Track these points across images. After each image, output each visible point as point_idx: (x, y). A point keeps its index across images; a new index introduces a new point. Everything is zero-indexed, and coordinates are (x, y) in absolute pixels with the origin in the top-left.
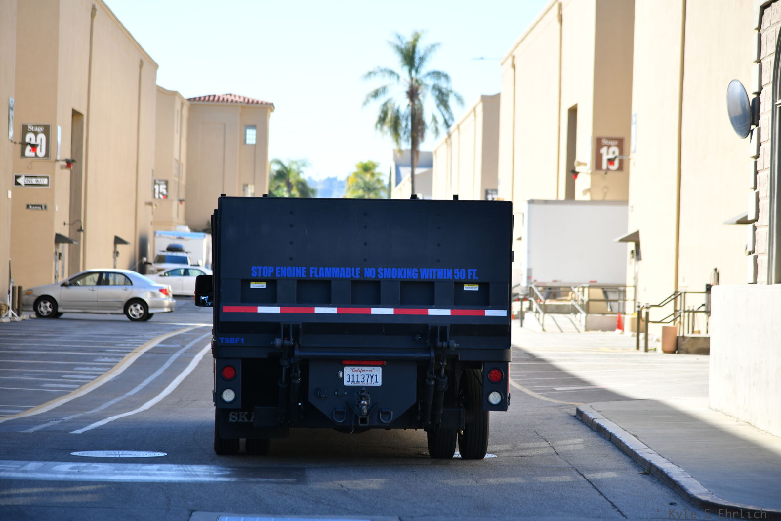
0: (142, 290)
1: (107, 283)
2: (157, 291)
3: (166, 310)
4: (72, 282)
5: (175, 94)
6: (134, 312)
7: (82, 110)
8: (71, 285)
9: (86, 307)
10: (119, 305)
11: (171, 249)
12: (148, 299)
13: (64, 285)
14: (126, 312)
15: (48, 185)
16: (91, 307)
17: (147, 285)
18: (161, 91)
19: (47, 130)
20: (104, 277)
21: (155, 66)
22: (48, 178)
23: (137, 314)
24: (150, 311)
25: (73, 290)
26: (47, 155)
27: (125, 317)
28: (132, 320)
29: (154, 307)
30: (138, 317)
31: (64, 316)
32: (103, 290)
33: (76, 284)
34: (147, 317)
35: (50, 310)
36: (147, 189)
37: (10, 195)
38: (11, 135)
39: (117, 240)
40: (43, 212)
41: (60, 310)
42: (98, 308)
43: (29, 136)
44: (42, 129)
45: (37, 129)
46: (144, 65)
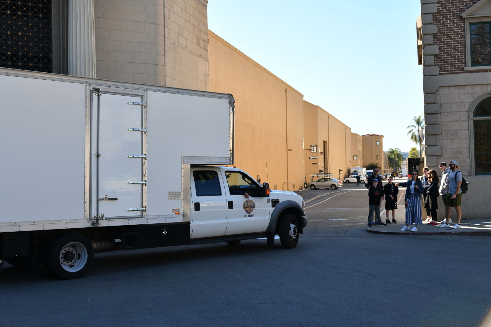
1: (327, 181)
3: (341, 186)
4: (319, 181)
5: (356, 135)
7: (326, 140)
10: (329, 186)
11: (354, 172)
12: (336, 184)
13: (317, 182)
14: (331, 187)
15: (317, 159)
16: (323, 187)
17: (336, 181)
18: (352, 134)
19: (316, 146)
20: (326, 179)
21: (350, 129)
22: (317, 157)
23: (334, 188)
25: (319, 183)
26: (316, 152)
27: (331, 188)
29: (338, 186)
32: (326, 183)
34: (336, 188)
35: (314, 188)
36: (349, 158)
37: (304, 161)
38: (303, 148)
39: (340, 170)
40: (316, 165)
41: (316, 188)
42: (325, 187)
43: (312, 147)
44: (315, 146)
45: (314, 146)
46: (347, 129)
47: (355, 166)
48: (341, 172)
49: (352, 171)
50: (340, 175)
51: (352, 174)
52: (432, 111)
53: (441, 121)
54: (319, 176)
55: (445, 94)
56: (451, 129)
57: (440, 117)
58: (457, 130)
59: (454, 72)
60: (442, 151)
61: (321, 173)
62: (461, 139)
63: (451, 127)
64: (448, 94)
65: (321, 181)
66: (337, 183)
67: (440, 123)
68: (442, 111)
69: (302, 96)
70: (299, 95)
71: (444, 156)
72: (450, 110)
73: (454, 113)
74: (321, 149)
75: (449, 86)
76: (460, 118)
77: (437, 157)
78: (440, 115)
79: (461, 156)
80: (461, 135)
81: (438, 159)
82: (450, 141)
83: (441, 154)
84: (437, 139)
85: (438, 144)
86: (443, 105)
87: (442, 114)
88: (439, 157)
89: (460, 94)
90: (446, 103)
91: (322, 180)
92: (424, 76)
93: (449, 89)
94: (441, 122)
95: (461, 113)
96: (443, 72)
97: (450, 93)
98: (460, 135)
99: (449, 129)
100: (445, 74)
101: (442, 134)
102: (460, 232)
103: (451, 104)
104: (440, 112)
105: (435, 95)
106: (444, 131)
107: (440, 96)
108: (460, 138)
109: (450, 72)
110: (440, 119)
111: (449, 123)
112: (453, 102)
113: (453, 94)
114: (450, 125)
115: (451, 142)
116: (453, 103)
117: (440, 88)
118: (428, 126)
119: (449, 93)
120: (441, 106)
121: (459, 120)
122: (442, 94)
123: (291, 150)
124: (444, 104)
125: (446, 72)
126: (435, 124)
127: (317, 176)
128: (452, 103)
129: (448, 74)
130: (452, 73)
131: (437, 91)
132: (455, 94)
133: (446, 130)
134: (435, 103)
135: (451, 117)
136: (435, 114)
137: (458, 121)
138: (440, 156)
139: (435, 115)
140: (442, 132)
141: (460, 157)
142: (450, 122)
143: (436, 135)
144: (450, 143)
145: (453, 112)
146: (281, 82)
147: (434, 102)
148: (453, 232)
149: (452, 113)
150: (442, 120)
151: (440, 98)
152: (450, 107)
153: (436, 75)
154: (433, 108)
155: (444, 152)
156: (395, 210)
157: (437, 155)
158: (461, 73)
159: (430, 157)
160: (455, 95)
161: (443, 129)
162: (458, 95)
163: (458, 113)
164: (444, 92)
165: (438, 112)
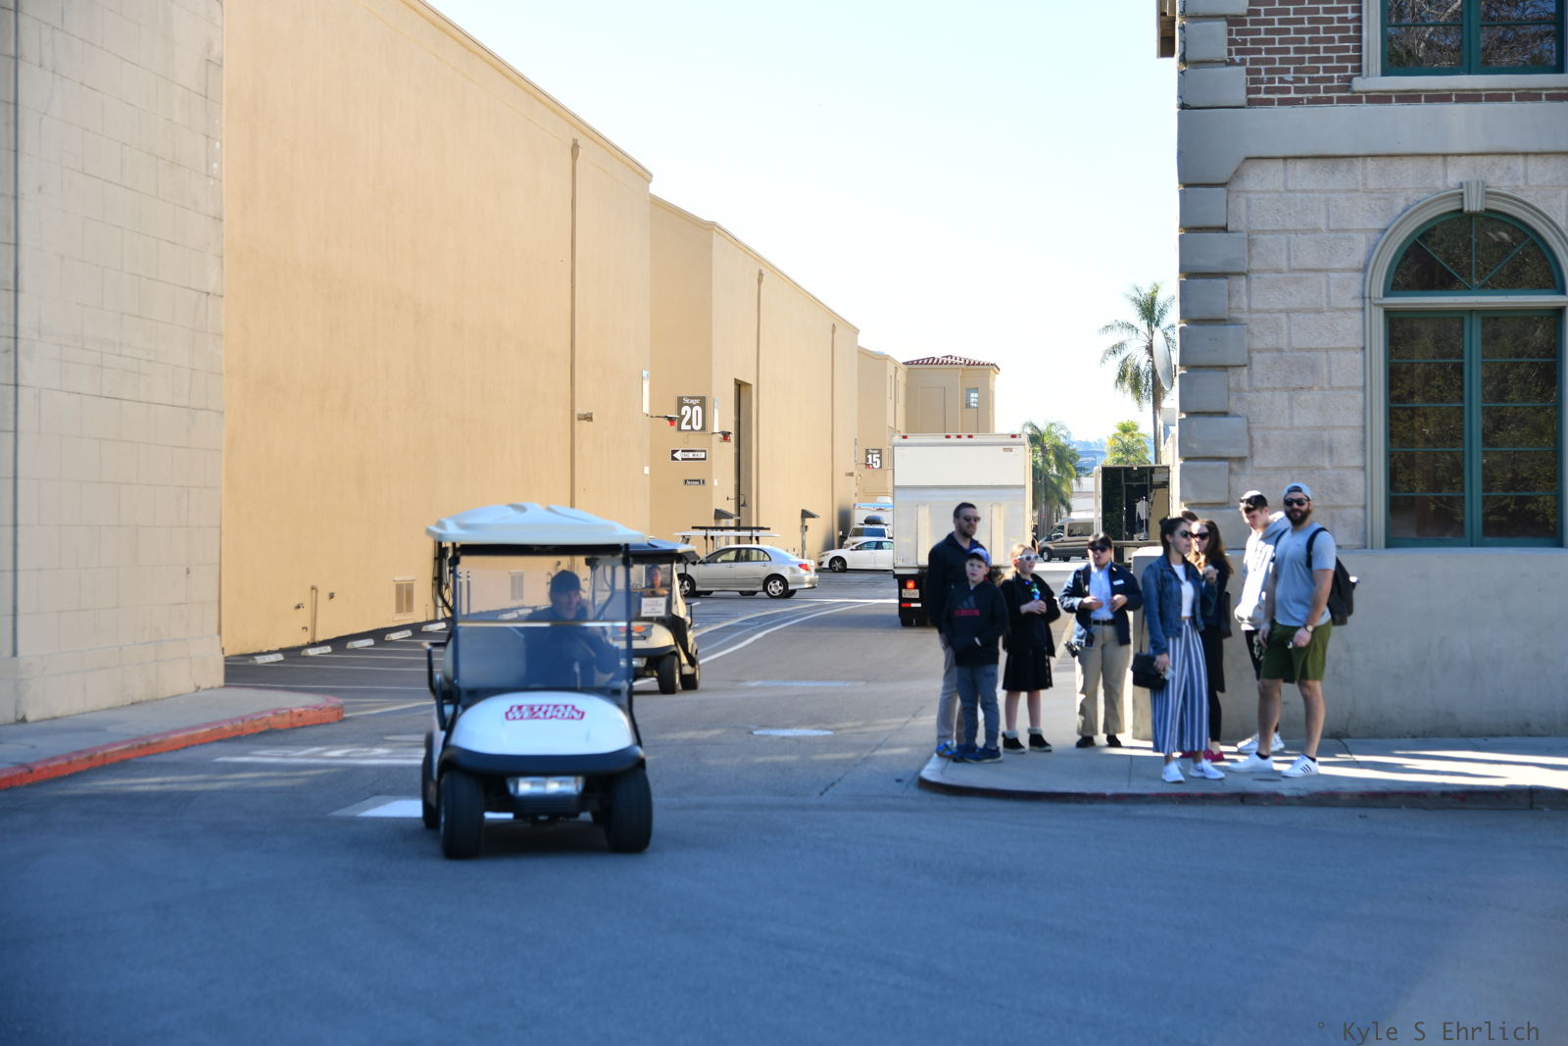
0: (781, 565)
1: (747, 559)
2: (796, 567)
3: (806, 586)
5: (886, 358)
6: (773, 589)
7: (749, 378)
8: (709, 562)
9: (725, 583)
10: (758, 582)
11: (868, 521)
12: (787, 575)
14: (765, 589)
15: (704, 459)
16: (730, 585)
17: (786, 560)
18: (863, 352)
19: (702, 401)
20: (743, 553)
21: (856, 331)
22: (705, 451)
23: (777, 591)
24: (791, 588)
25: (711, 567)
26: (703, 428)
27: (764, 594)
28: (772, 597)
29: (794, 583)
30: (778, 594)
31: (714, 594)
32: (742, 567)
33: (716, 562)
34: (787, 594)
35: (688, 588)
36: (847, 459)
37: (647, 470)
38: (646, 409)
39: (805, 514)
40: (701, 487)
41: (698, 588)
42: (737, 585)
43: (685, 409)
44: (697, 401)
45: (692, 401)
46: (838, 328)
47: (870, 494)
48: (808, 521)
49: (858, 519)
50: (803, 534)
51: (859, 533)
52: (1213, 263)
53: (1249, 306)
54: (712, 538)
55: (1267, 191)
56: (1290, 343)
57: (1244, 290)
58: (1317, 350)
59: (1310, 96)
60: (1251, 439)
61: (723, 523)
62: (1332, 388)
63: (1289, 334)
64: (1282, 189)
65: (723, 561)
66: (793, 570)
67: (1244, 317)
68: (1256, 264)
69: (645, 176)
70: (634, 170)
71: (1258, 461)
72: (1289, 260)
73: (1305, 275)
74: (722, 418)
75: (1285, 158)
76: (1328, 296)
77: (1226, 464)
78: (1243, 281)
79: (1327, 465)
80: (1330, 372)
81: (1231, 471)
82: (1286, 395)
83: (1246, 453)
84: (1232, 385)
85: (1233, 406)
86: (1260, 236)
87: (1251, 275)
88: (1234, 466)
89: (1332, 191)
90: (1273, 232)
91: (724, 557)
92: (1183, 106)
93: (1285, 170)
94: (1250, 311)
95: (1332, 275)
96: (1262, 96)
97: (1291, 186)
98: (1325, 369)
99: (1283, 344)
100: (1270, 102)
101: (1251, 363)
102: (1316, 794)
103: (1293, 236)
104: (1245, 271)
105: (1228, 191)
106: (1260, 351)
107: (1248, 200)
108: (1326, 386)
109: (1292, 95)
110: (1245, 299)
111: (1283, 316)
112: (1300, 227)
113: (1305, 191)
114: (1285, 327)
115: (1291, 399)
116: (1303, 232)
117: (1251, 161)
118: (1195, 328)
119: (1285, 184)
120: (1251, 242)
121: (1325, 305)
122: (1257, 192)
123: (588, 418)
124: (1263, 232)
125: (1275, 96)
126: (1224, 320)
127: (706, 538)
128: (1296, 232)
129: (1283, 102)
130: (1302, 99)
131: (1237, 174)
132: (1312, 191)
133: (1268, 350)
134: (1225, 229)
135: (1291, 294)
136: (1224, 275)
137: (1319, 311)
138: (1241, 460)
139: (1223, 282)
140: (1250, 358)
141: (1324, 469)
142: (1288, 312)
143: (1225, 368)
144: (1286, 403)
145: (1300, 270)
146: (554, 111)
147: (1223, 224)
148: (1286, 793)
149: (1297, 275)
150: (1257, 304)
151: (1249, 207)
152: (1289, 249)
153: (1234, 105)
154: (1217, 251)
155: (1259, 444)
156: (1043, 694)
157: (1225, 455)
158: (1341, 100)
159: (1199, 464)
160: (1311, 195)
161: (1257, 344)
162: (1323, 196)
163: (1322, 277)
164: (1262, 182)
165: (1236, 269)
